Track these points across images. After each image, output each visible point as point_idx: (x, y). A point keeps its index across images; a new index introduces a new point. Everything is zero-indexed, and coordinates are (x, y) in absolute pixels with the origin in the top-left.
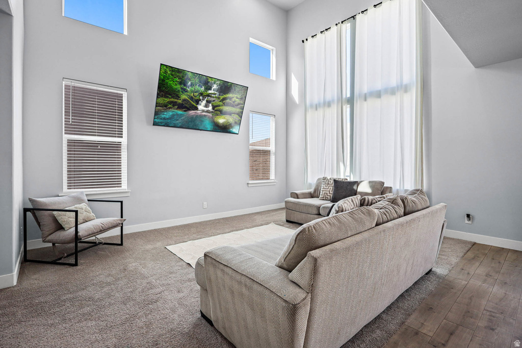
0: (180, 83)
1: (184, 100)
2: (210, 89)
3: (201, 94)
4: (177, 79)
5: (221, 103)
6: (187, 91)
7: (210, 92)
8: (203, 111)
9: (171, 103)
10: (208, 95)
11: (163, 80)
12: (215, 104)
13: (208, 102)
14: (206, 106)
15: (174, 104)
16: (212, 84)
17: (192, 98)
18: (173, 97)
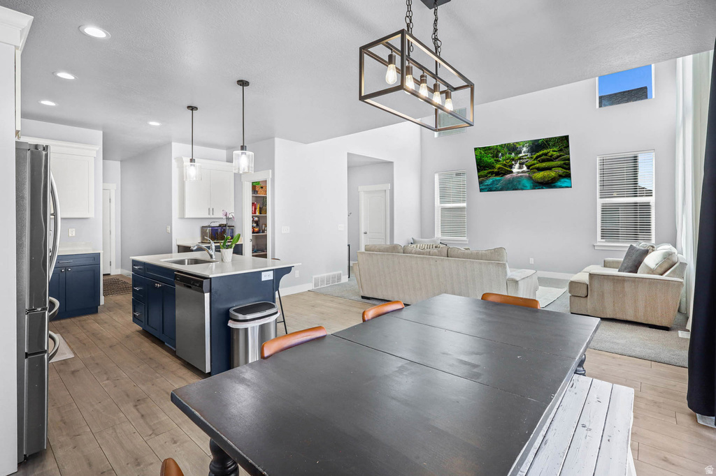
0: (493, 157)
1: (499, 168)
2: (520, 152)
3: (513, 159)
4: (490, 155)
5: (536, 161)
6: (500, 161)
7: (521, 155)
8: (518, 173)
9: (489, 173)
10: (520, 159)
11: (481, 159)
12: (529, 164)
13: (521, 164)
14: (520, 168)
15: (492, 173)
16: (521, 148)
17: (505, 165)
18: (490, 168)
